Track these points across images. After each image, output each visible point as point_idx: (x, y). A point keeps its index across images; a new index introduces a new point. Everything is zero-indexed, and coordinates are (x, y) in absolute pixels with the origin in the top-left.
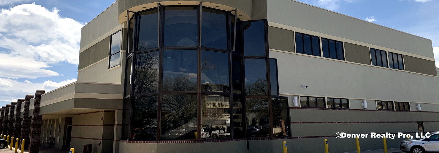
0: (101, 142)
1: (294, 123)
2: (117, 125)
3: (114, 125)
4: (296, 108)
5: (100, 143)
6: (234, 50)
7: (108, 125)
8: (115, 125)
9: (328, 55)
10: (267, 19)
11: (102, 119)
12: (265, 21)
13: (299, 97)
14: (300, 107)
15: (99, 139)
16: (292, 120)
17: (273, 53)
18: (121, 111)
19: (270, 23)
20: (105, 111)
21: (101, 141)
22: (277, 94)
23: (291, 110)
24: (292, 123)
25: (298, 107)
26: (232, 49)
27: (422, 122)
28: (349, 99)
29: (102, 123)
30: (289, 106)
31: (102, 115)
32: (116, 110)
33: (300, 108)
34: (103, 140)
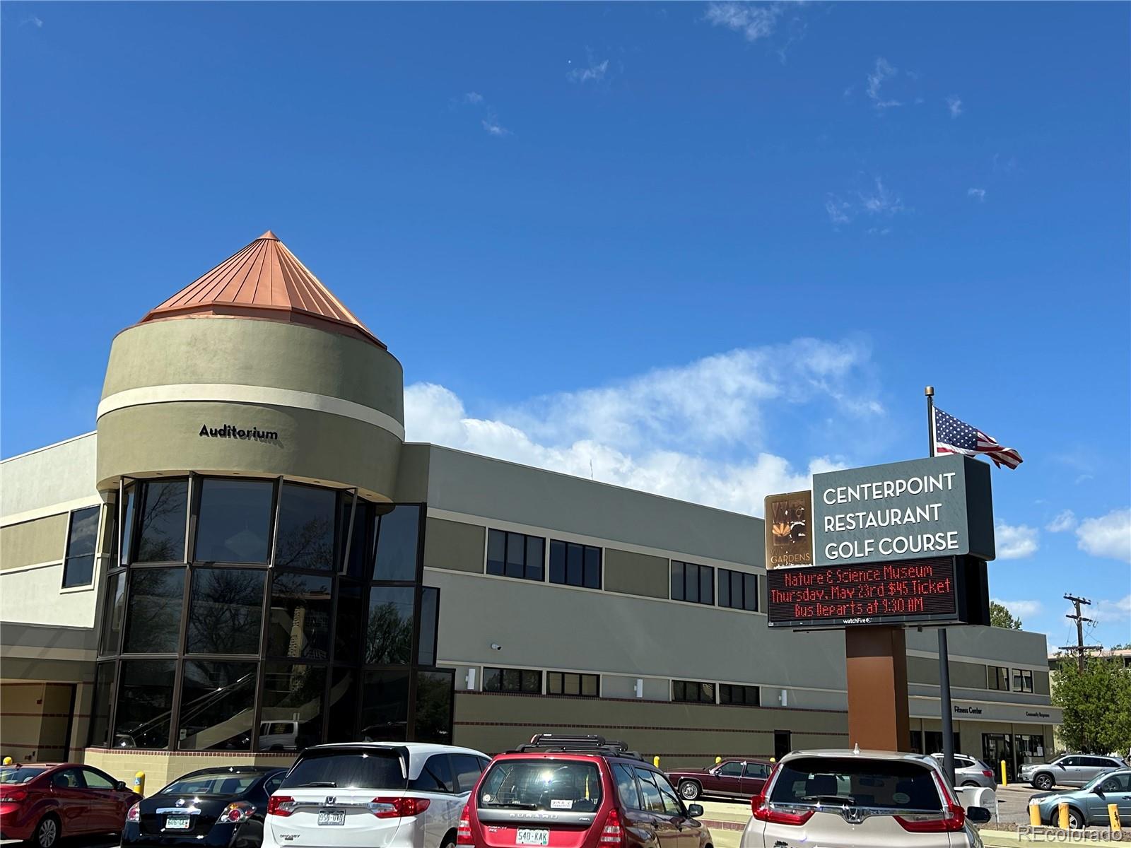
0: (34, 753)
1: (462, 723)
2: (80, 716)
3: (71, 716)
4: (470, 692)
5: (31, 754)
6: (344, 573)
7: (52, 715)
8: (76, 715)
9: (562, 578)
10: (426, 504)
11: (39, 702)
12: (423, 507)
13: (482, 669)
14: (481, 690)
15: (30, 747)
16: (456, 719)
17: (431, 576)
18: (91, 687)
19: (431, 513)
20: (48, 684)
21: (36, 750)
22: (431, 663)
23: (457, 696)
24: (458, 723)
25: (477, 690)
26: (342, 570)
27: (790, 732)
28: (601, 676)
29: (40, 709)
30: (456, 688)
31: (41, 693)
32: (79, 683)
33: (480, 693)
34: (40, 747)
